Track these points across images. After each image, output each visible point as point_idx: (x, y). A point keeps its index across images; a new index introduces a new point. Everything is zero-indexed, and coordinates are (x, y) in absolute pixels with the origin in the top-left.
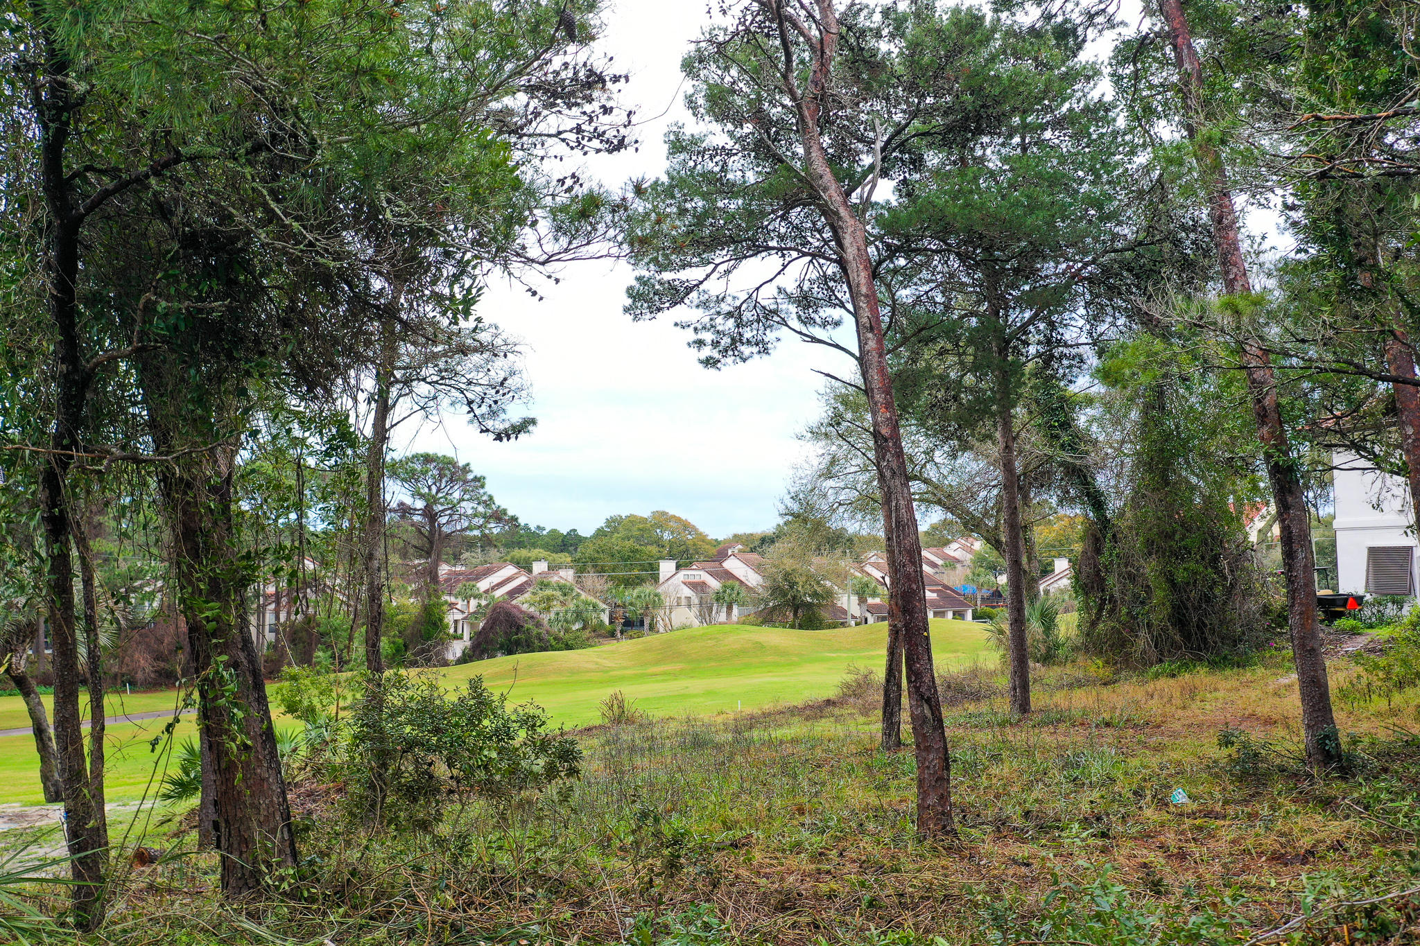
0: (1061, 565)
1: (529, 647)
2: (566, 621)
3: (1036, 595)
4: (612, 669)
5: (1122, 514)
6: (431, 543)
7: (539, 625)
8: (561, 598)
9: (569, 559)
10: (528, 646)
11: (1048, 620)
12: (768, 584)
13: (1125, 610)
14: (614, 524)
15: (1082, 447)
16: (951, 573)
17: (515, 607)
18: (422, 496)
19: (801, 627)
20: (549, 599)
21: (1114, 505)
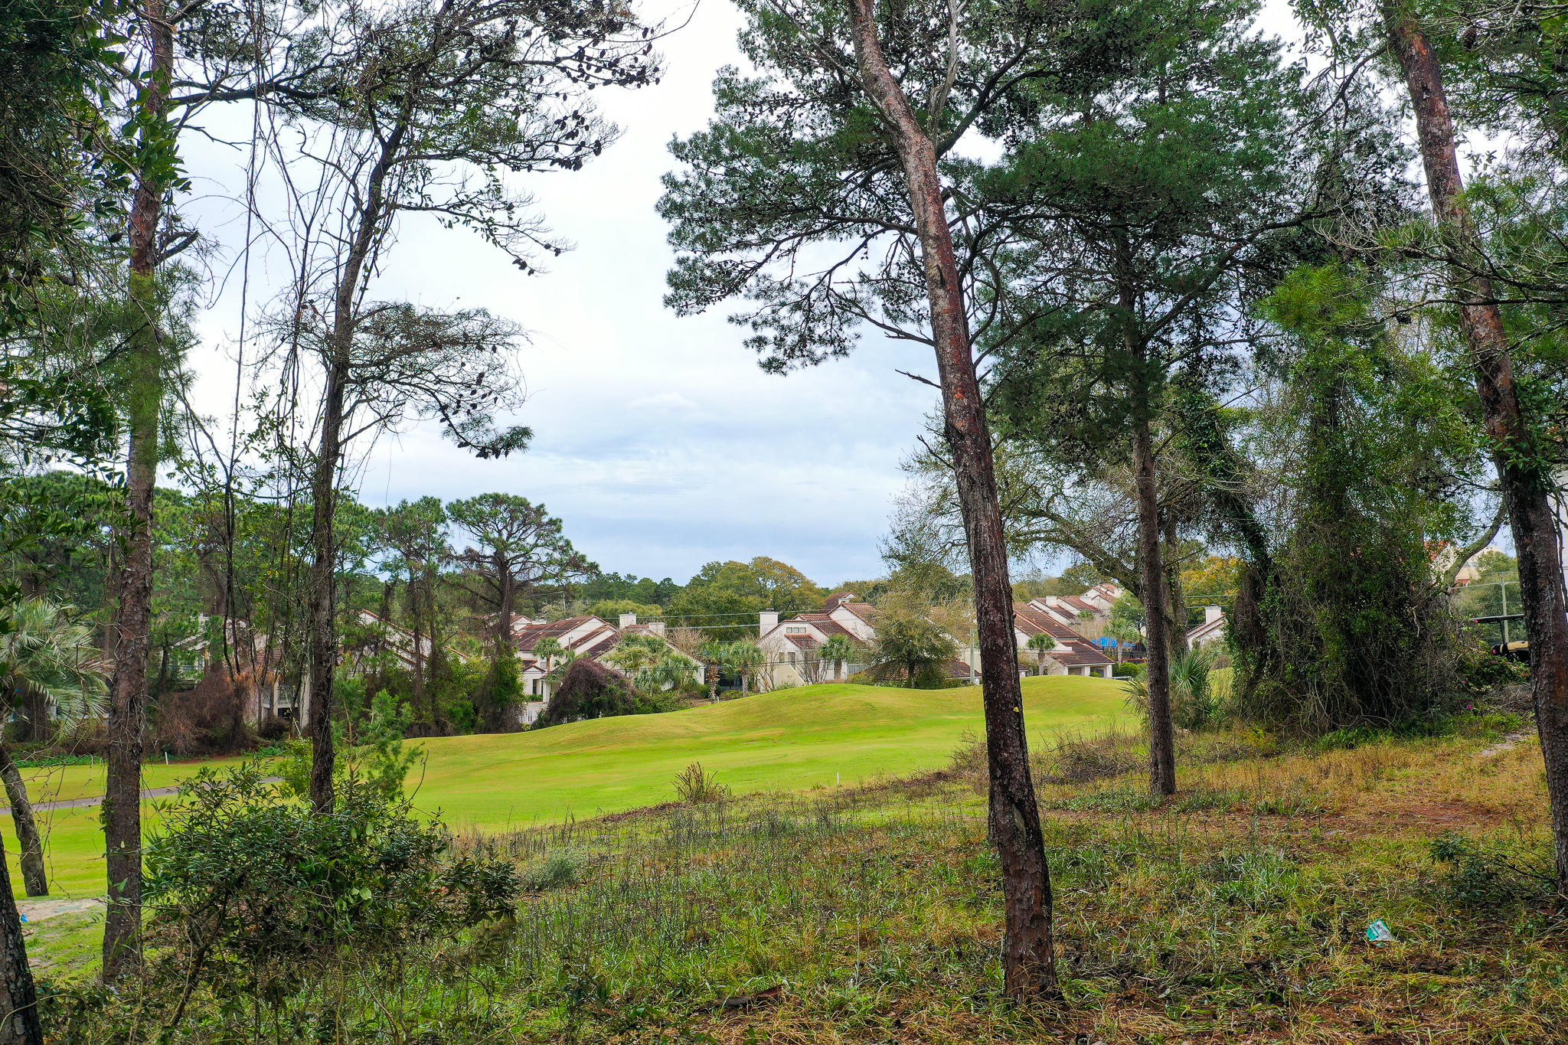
0: (1213, 614)
1: (611, 710)
2: (654, 680)
3: (1184, 648)
4: (705, 735)
5: (1284, 553)
6: (502, 594)
7: (622, 685)
8: (650, 655)
9: (660, 611)
10: (611, 708)
11: (1197, 678)
12: (880, 637)
13: (1290, 667)
14: (712, 571)
15: (1237, 472)
16: (1089, 624)
17: (596, 665)
18: (490, 541)
19: (917, 686)
20: (636, 656)
21: (1274, 542)
